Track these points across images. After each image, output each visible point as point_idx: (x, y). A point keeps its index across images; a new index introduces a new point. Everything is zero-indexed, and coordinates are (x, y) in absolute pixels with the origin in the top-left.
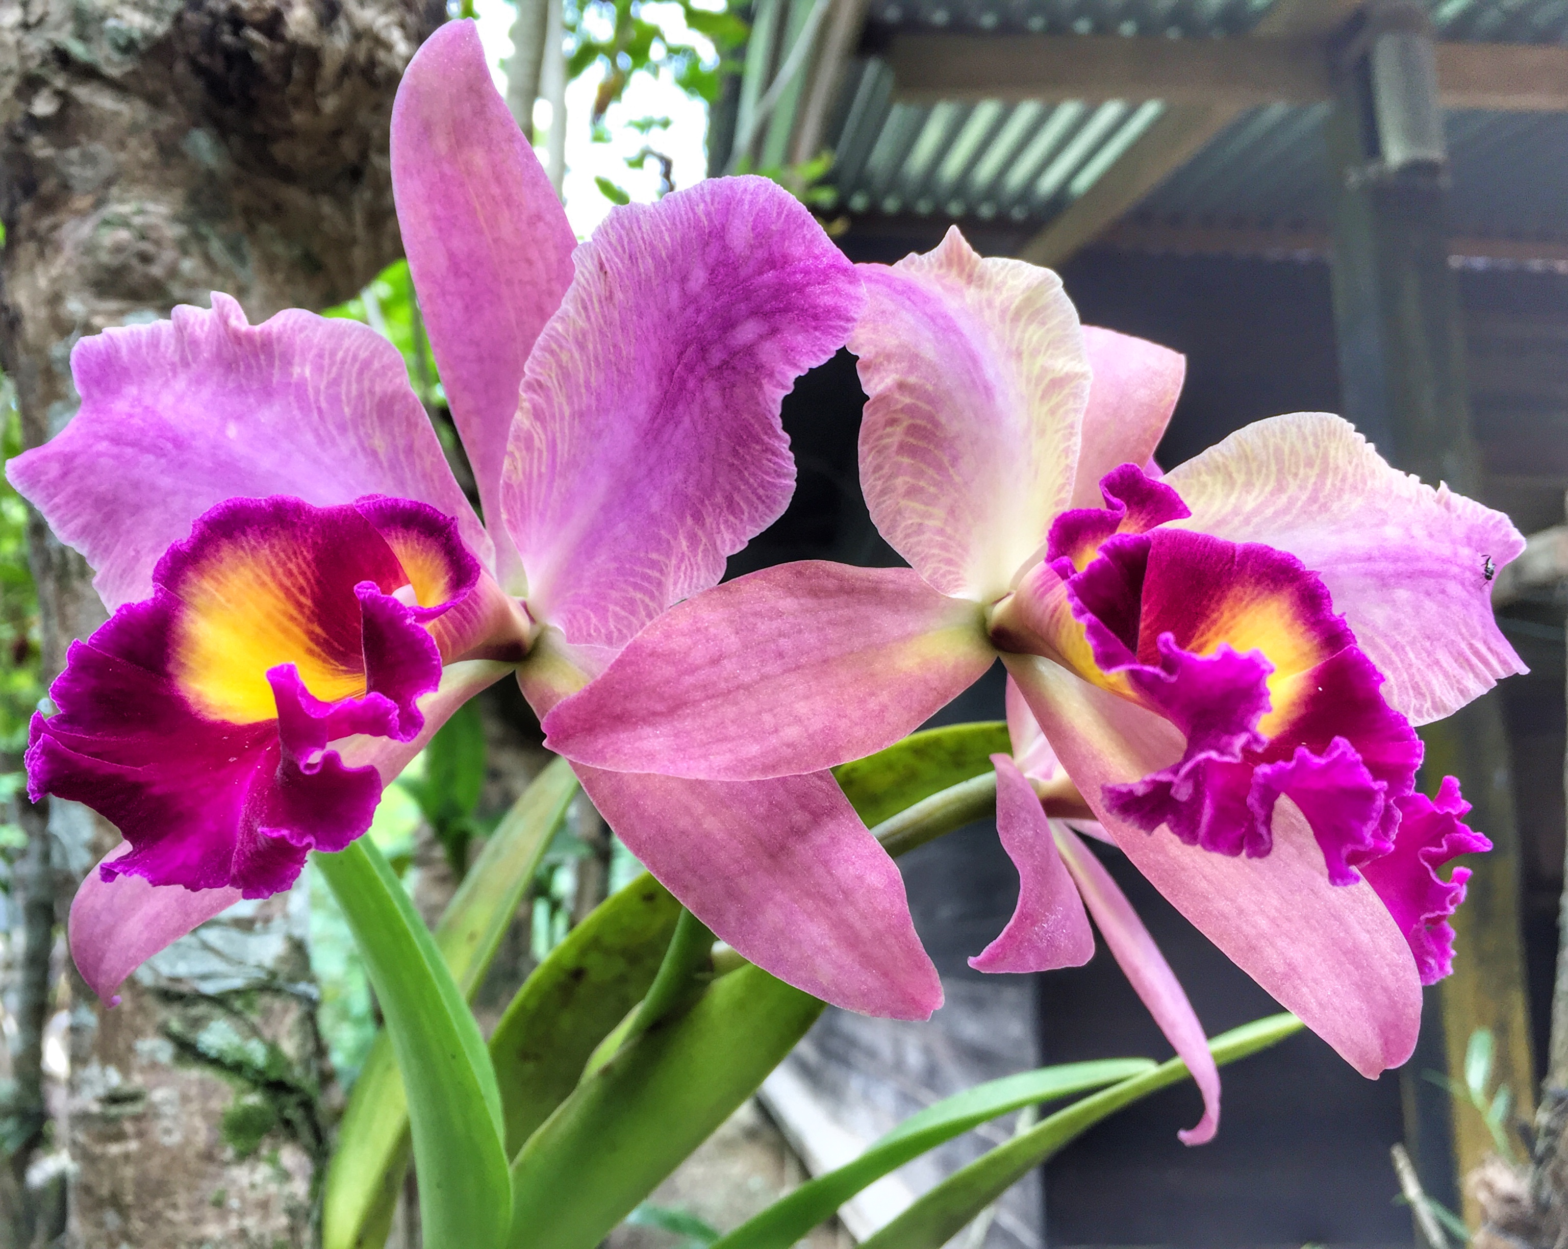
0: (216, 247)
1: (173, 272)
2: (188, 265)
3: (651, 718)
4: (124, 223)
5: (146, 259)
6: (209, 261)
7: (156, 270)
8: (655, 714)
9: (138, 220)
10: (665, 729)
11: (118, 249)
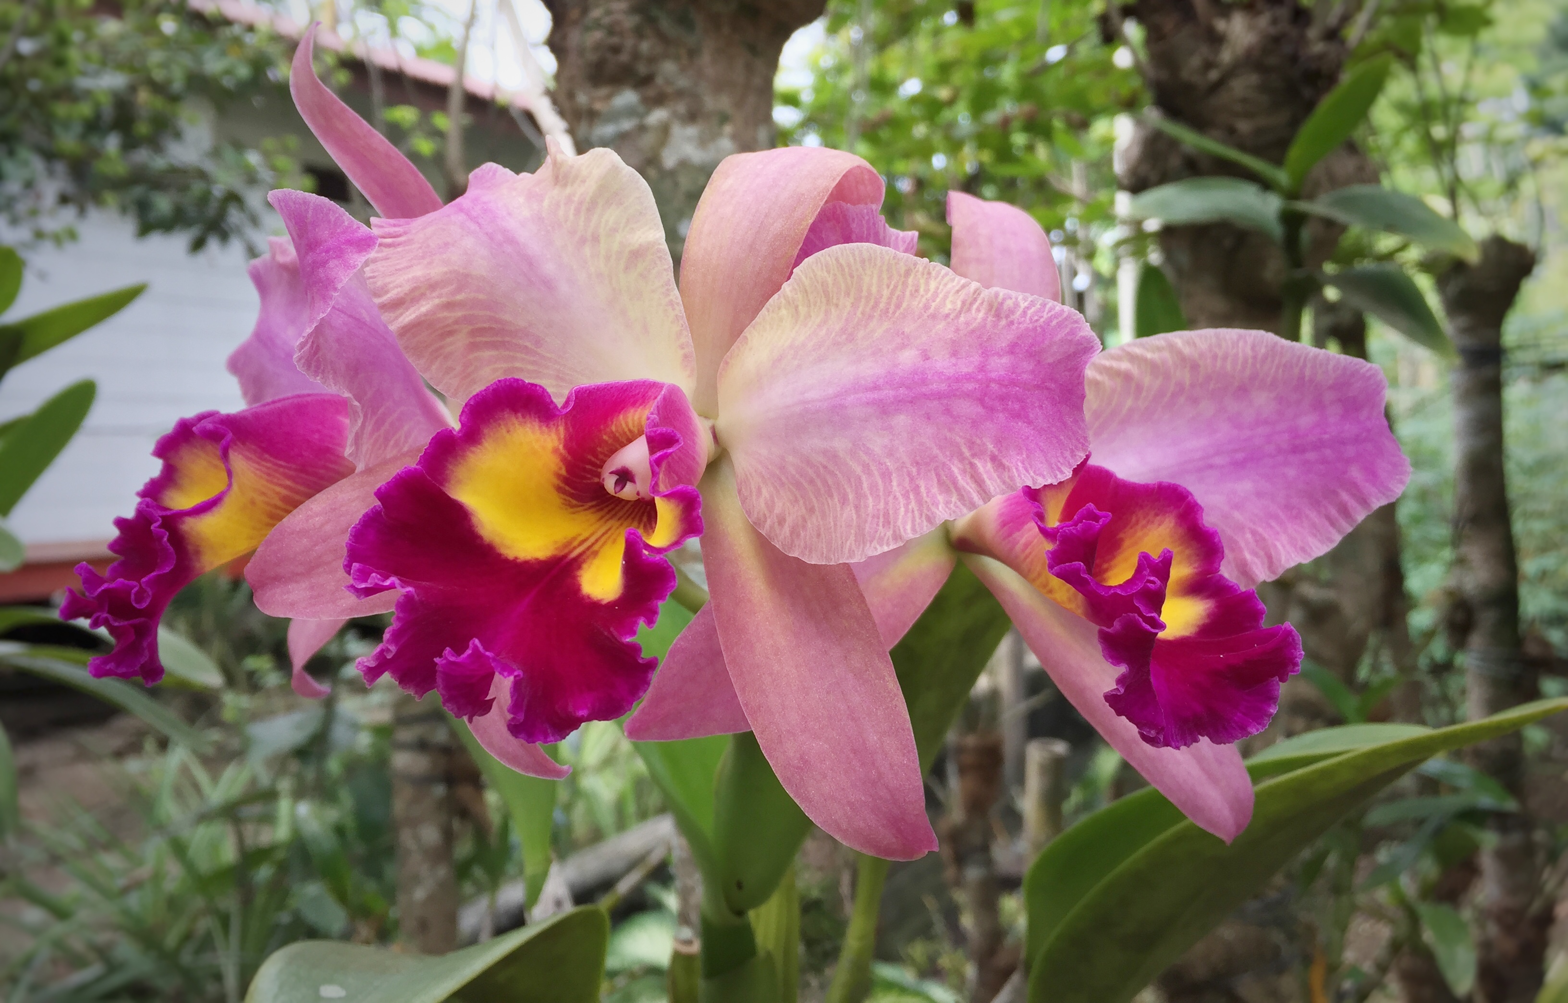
0: (666, 24)
1: (636, 55)
2: (645, 46)
3: (294, 577)
4: (597, 25)
5: (616, 50)
6: (663, 38)
7: (624, 57)
8: (298, 574)
9: (606, 20)
10: (304, 585)
11: (598, 47)
